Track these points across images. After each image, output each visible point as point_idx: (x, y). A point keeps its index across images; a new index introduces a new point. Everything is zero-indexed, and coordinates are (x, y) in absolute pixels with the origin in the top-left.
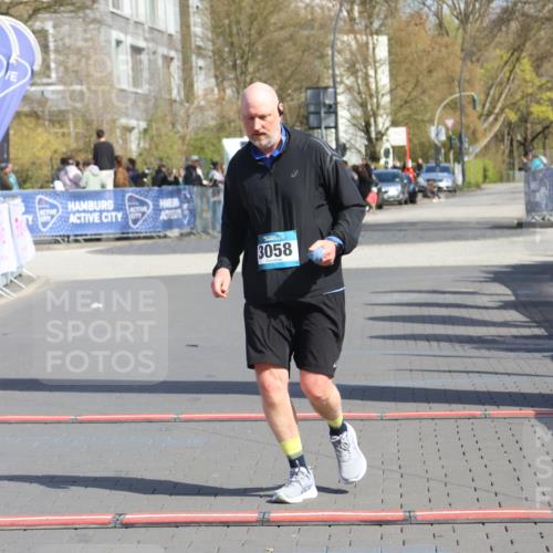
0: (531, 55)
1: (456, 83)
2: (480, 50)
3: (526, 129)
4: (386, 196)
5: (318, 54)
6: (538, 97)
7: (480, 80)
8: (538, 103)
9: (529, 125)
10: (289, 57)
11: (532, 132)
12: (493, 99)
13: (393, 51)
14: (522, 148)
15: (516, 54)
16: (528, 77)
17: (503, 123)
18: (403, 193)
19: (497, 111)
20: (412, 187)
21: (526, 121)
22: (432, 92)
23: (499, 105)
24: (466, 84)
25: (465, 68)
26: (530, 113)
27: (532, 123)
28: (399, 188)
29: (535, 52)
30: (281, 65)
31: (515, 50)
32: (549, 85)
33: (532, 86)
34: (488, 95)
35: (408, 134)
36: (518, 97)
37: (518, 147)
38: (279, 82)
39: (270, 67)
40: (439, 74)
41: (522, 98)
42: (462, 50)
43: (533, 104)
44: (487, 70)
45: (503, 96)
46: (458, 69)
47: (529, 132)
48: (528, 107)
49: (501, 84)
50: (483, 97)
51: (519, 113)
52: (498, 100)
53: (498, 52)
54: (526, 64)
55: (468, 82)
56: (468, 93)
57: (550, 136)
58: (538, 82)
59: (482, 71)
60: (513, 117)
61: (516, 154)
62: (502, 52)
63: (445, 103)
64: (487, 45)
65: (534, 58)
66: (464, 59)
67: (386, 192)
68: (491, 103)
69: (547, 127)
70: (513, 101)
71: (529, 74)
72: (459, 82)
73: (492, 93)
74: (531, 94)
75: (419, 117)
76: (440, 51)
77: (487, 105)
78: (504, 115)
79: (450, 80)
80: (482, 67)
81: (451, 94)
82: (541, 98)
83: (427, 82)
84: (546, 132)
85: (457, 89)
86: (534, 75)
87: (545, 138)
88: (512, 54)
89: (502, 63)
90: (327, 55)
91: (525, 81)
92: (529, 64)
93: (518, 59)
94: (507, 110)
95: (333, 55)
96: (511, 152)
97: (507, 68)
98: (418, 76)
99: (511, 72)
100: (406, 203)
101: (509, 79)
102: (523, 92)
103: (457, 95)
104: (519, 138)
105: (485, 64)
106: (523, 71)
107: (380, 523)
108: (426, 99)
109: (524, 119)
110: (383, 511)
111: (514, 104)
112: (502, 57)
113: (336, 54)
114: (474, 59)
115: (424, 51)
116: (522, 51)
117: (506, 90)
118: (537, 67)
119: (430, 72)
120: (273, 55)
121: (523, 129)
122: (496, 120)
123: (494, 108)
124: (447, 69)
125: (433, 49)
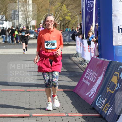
0: (66, 4)
1: (48, 10)
2: (54, 3)
3: (64, 22)
4: (30, 37)
5: (15, 2)
6: (67, 14)
7: (54, 10)
8: (67, 16)
9: (65, 21)
10: (8, 2)
11: (66, 23)
12: (57, 14)
13: (33, 2)
14: (63, 27)
15: (62, 4)
16: (65, 10)
17: (59, 20)
18: (34, 36)
19: (57, 17)
20: (36, 35)
21: (64, 20)
22: (42, 12)
23: (58, 16)
24: (50, 11)
25: (50, 7)
26: (65, 18)
27: (66, 21)
28: (33, 35)
29: (67, 4)
30: (5, 4)
31: (62, 3)
32: (70, 12)
33: (66, 12)
34: (55, 13)
35: (36, 22)
36: (62, 14)
37: (62, 26)
38: (5, 8)
39: (3, 4)
40: (44, 8)
41: (63, 15)
42: (50, 2)
43: (66, 16)
44: (55, 8)
45: (59, 14)
46: (48, 7)
47: (65, 23)
48: (65, 17)
49: (58, 11)
50: (54, 14)
51: (63, 18)
52: (58, 15)
53: (58, 3)
54: (64, 6)
55: (51, 10)
56: (51, 13)
57: (70, 24)
58: (67, 11)
59: (54, 8)
60: (61, 19)
61: (61, 28)
62: (59, 3)
63: (45, 15)
64: (55, 1)
65: (66, 5)
66: (50, 5)
67: (30, 36)
68: (56, 15)
69: (69, 22)
70: (61, 15)
71: (65, 9)
72: (49, 10)
73: (56, 13)
74: (66, 14)
75: (39, 18)
76: (44, 2)
77: (55, 16)
78: (59, 19)
79: (46, 10)
80: (54, 7)
81: (47, 13)
82: (68, 15)
83: (41, 10)
84: (69, 23)
85: (48, 12)
86: (66, 9)
87: (69, 24)
88: (61, 4)
89: (59, 6)
90: (17, 2)
91: (64, 10)
92: (65, 6)
93: (63, 5)
94: (60, 17)
95: (18, 2)
96: (60, 27)
97: (60, 7)
98: (39, 8)
99: (61, 8)
100: (35, 39)
101: (60, 10)
102: (64, 13)
103: (48, 13)
104: (62, 24)
105: (55, 6)
106: (64, 8)
107: (23, 117)
108: (41, 14)
109: (64, 19)
110: (24, 114)
111: (61, 16)
112: (59, 4)
113: (19, 2)
114: (52, 5)
115: (40, 2)
116: (64, 3)
117: (60, 12)
118: (67, 7)
119: (42, 7)
120: (4, 1)
121: (63, 22)
122: (57, 19)
123: (57, 16)
124: (46, 7)
125: (42, 2)
